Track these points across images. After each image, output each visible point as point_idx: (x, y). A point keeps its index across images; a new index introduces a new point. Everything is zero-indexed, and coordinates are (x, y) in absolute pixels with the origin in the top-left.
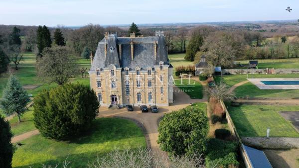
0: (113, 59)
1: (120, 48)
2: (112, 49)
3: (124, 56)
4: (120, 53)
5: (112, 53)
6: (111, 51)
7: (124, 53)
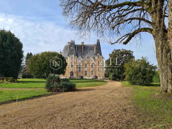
0: (73, 52)
1: (76, 48)
2: (72, 47)
3: (78, 52)
4: (76, 50)
5: (73, 49)
6: (72, 48)
7: (78, 50)
